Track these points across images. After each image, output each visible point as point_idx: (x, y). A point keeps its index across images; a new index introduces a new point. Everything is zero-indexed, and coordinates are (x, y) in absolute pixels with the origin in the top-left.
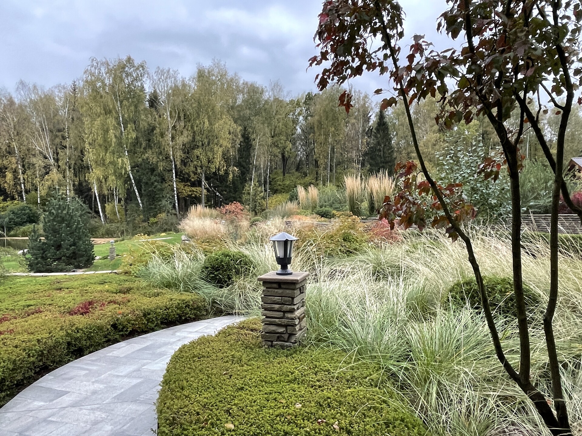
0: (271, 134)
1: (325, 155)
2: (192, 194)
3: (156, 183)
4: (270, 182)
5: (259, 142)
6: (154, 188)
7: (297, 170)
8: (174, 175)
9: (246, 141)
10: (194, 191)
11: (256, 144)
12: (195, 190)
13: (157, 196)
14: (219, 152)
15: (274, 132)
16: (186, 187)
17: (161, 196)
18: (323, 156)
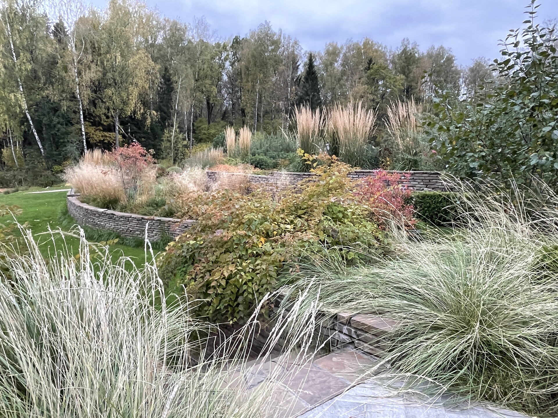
0: (195, 77)
1: (253, 103)
2: (104, 140)
3: (59, 126)
4: (194, 130)
5: (181, 85)
6: (58, 131)
7: (222, 119)
8: (82, 117)
9: (167, 83)
10: (106, 136)
11: (178, 87)
12: (108, 135)
13: (62, 141)
14: (135, 92)
15: (198, 75)
16: (98, 131)
17: (66, 140)
18: (250, 104)
